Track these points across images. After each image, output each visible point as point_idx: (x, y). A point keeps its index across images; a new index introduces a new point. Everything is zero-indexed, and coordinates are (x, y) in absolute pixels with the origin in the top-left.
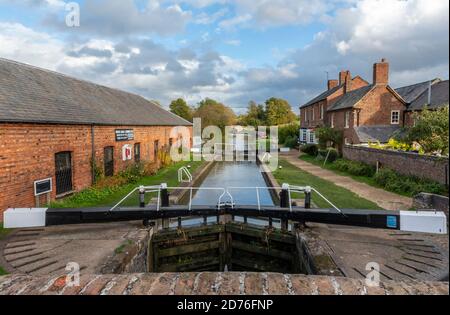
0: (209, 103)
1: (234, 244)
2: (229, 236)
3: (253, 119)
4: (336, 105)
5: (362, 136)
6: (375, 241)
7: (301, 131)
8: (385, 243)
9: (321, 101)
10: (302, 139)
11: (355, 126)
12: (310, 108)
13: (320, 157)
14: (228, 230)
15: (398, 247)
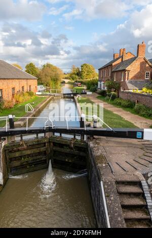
0: (49, 66)
1: (54, 148)
2: (52, 144)
3: (74, 76)
4: (117, 69)
5: (130, 86)
6: (130, 145)
7: (99, 83)
8: (135, 146)
9: (109, 65)
10: (99, 87)
11: (126, 80)
12: (103, 70)
13: (108, 97)
14: (50, 141)
15: (141, 149)
